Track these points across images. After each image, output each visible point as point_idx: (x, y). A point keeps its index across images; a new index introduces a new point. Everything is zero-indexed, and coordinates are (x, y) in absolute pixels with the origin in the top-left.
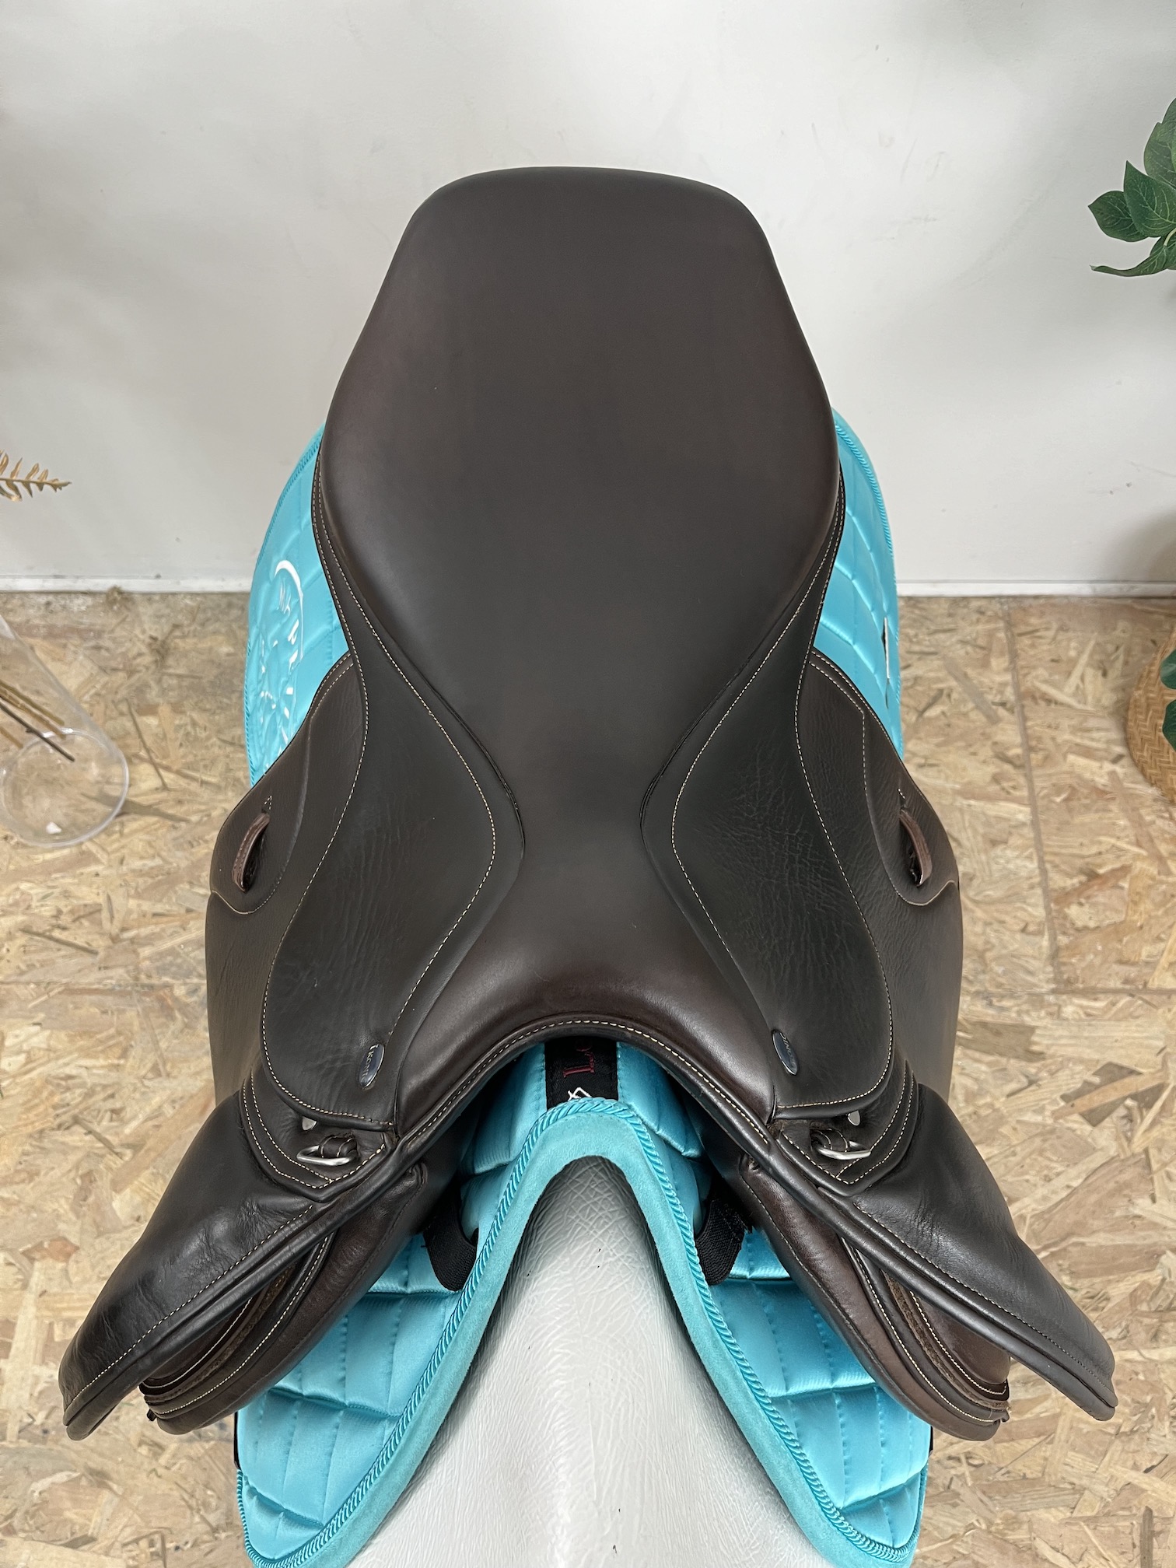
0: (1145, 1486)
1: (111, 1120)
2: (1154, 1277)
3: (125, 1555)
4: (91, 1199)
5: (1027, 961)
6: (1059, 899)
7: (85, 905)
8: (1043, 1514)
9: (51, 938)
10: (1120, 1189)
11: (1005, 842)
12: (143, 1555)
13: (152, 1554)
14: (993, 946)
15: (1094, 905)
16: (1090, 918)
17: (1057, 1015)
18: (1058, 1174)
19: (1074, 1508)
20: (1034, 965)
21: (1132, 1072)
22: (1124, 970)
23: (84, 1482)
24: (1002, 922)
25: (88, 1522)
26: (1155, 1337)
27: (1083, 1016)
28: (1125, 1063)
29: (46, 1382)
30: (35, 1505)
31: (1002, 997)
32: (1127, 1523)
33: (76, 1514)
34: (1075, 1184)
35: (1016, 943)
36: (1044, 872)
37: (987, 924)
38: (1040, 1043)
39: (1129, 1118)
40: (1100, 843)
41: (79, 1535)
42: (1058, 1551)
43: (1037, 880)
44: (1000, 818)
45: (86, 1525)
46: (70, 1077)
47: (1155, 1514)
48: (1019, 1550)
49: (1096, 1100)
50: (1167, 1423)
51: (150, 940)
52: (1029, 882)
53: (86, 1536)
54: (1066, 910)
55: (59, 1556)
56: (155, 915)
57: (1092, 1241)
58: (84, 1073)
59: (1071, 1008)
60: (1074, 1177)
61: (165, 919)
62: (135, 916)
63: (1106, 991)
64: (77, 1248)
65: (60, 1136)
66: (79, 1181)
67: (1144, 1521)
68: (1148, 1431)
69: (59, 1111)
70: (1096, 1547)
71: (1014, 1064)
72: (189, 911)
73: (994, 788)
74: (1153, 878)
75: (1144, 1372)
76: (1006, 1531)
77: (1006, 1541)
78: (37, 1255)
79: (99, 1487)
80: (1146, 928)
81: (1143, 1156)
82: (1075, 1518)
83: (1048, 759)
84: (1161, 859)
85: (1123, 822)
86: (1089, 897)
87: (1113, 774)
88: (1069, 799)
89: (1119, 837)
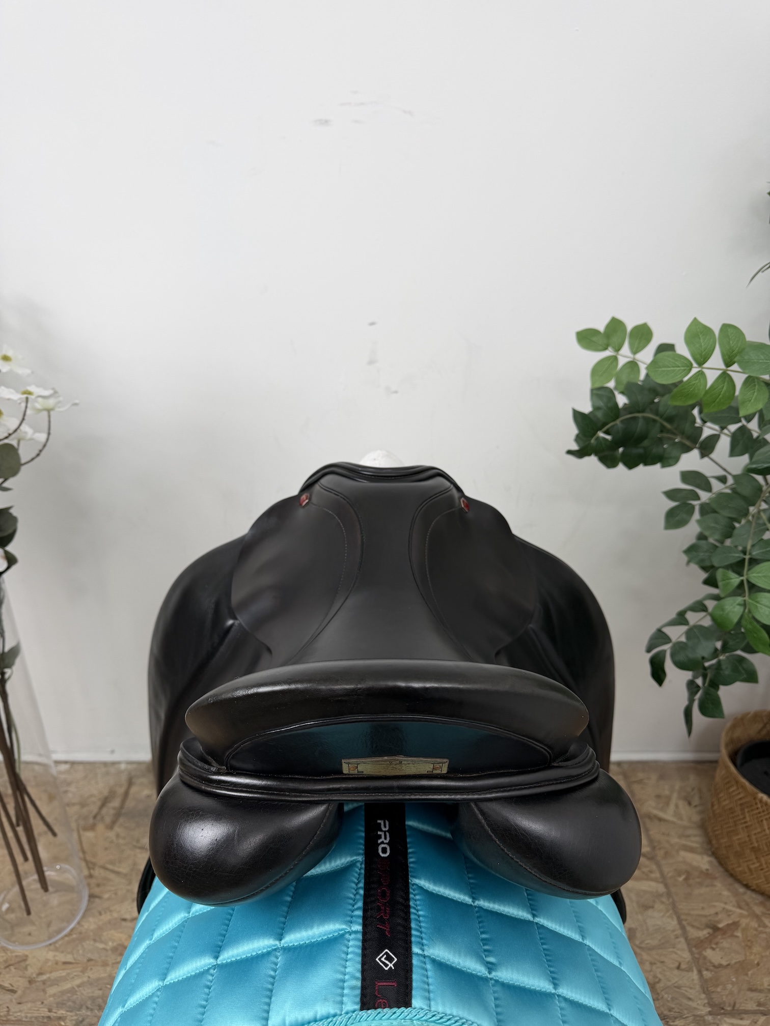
5: (686, 991)
6: (696, 945)
7: (16, 956)
11: (653, 907)
14: (660, 980)
15: (722, 949)
16: (722, 958)
20: (692, 993)
22: (755, 995)
24: (663, 962)
35: (676, 977)
36: (683, 928)
37: (652, 964)
40: (714, 906)
43: (679, 932)
44: (645, 892)
51: (55, 982)
52: (675, 933)
54: (704, 953)
56: (65, 963)
59: (725, 1025)
61: (71, 966)
62: (50, 964)
63: (746, 1012)
72: (90, 960)
74: (756, 930)
80: (761, 964)
83: (667, 855)
84: (757, 917)
85: (726, 893)
86: (717, 944)
87: (710, 863)
88: (686, 879)
89: (726, 903)
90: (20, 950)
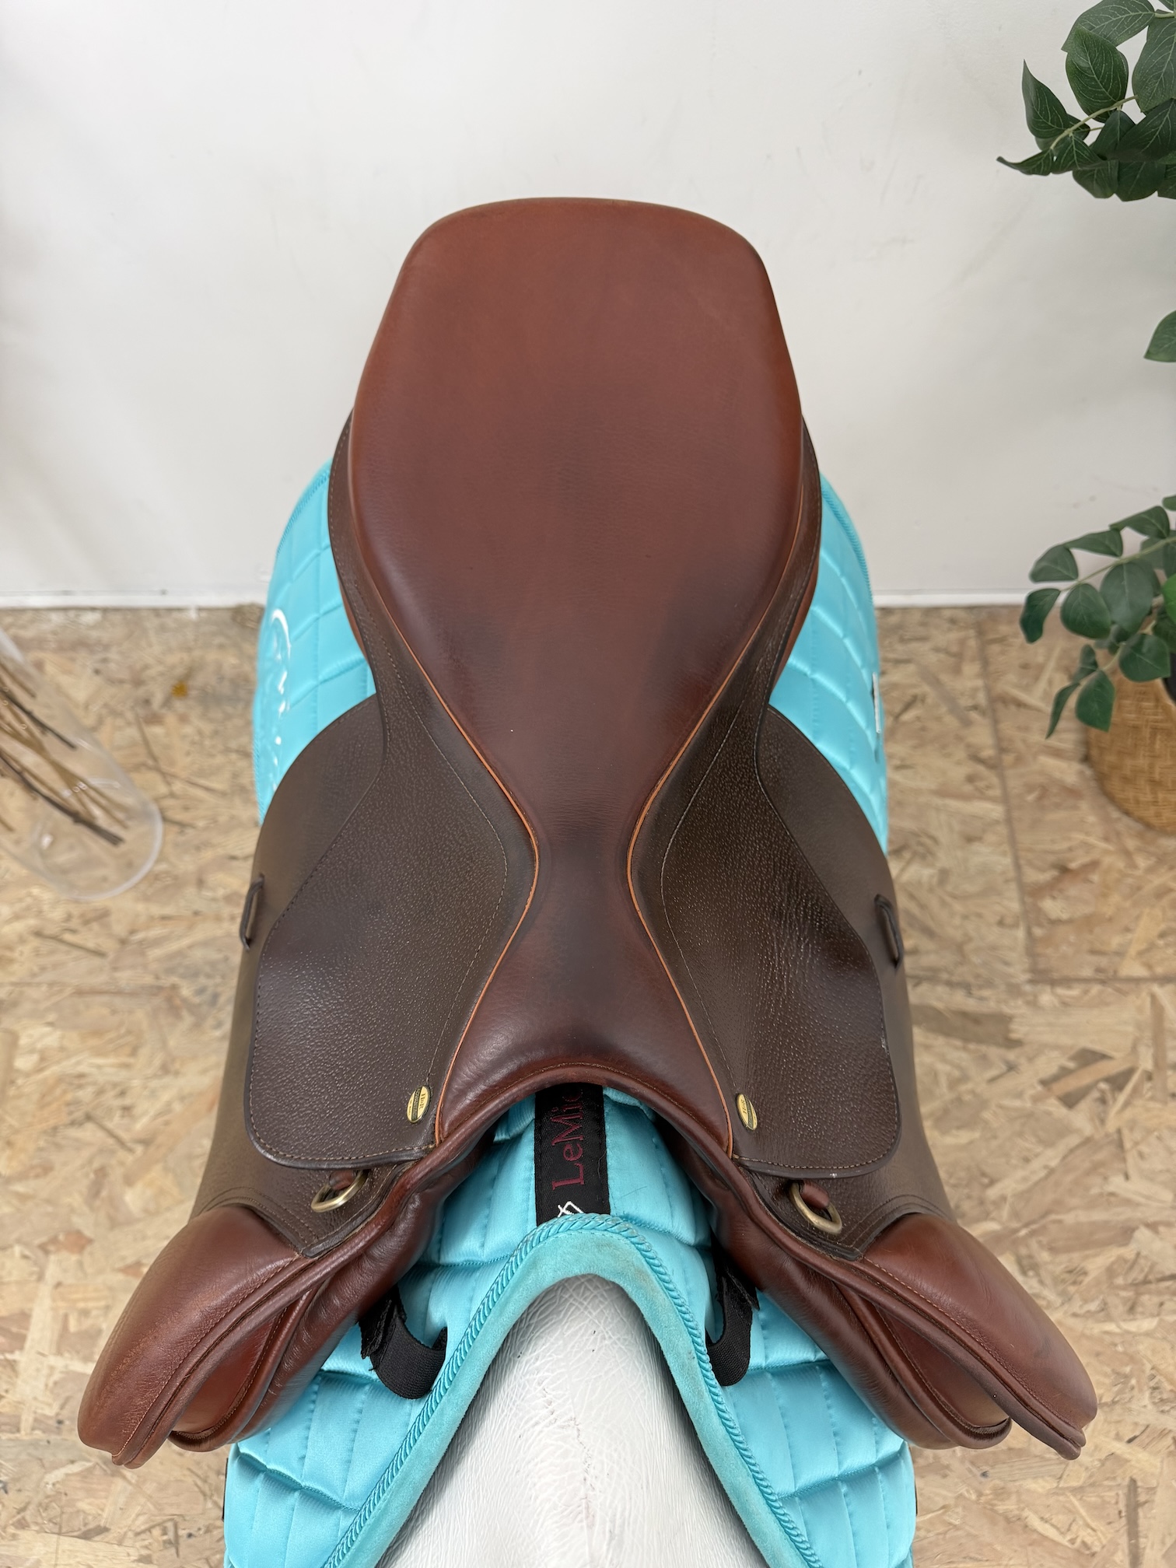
0: (1127, 1456)
1: (123, 1116)
2: (1128, 1252)
3: (138, 1545)
4: (104, 1193)
5: (1004, 953)
6: (1031, 893)
7: (95, 909)
8: (1031, 1485)
9: (62, 941)
10: (1095, 1168)
11: (979, 839)
12: (156, 1544)
13: (165, 1542)
14: (970, 939)
15: (1066, 898)
16: (1063, 911)
17: (1033, 1004)
18: (1037, 1155)
19: (1060, 1478)
20: (1011, 955)
21: (1104, 1057)
22: (1095, 959)
23: (98, 1472)
24: (979, 916)
25: (100, 1512)
26: (1132, 1310)
27: (1057, 1005)
28: (1097, 1047)
29: (62, 1372)
30: (48, 1497)
31: (980, 987)
32: (1113, 1494)
33: (90, 1504)
34: (1053, 1163)
35: (993, 935)
36: (1018, 868)
37: (965, 917)
38: (1018, 1031)
39: (1103, 1101)
40: (1070, 839)
41: (91, 1526)
42: (1046, 1522)
43: (1011, 874)
44: (974, 816)
45: (100, 1515)
46: (81, 1076)
47: (1139, 1484)
48: (1008, 1520)
49: (1071, 1084)
50: (1147, 1394)
51: (157, 942)
52: (1004, 877)
53: (99, 1526)
54: (1040, 903)
55: (71, 1548)
56: (164, 918)
57: (1069, 1218)
58: (94, 1070)
59: (1046, 998)
60: (1052, 1157)
61: (172, 922)
62: (143, 919)
63: (1079, 980)
64: (90, 1241)
65: (74, 1133)
66: (92, 1176)
67: (1129, 1490)
68: (1130, 1401)
69: (72, 1108)
70: (1082, 1517)
71: (994, 1052)
72: (196, 913)
73: (968, 788)
74: (1120, 873)
75: (1123, 1342)
76: (995, 1502)
77: (995, 1512)
78: (51, 1248)
79: (113, 1475)
80: (1115, 920)
81: (1115, 1136)
82: (1062, 1489)
83: (1019, 760)
84: (1127, 854)
85: (1092, 819)
86: (1061, 891)
87: (1081, 773)
88: (1040, 798)
89: (1087, 834)
90: (100, 900)
